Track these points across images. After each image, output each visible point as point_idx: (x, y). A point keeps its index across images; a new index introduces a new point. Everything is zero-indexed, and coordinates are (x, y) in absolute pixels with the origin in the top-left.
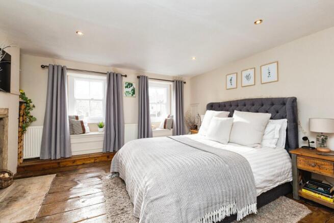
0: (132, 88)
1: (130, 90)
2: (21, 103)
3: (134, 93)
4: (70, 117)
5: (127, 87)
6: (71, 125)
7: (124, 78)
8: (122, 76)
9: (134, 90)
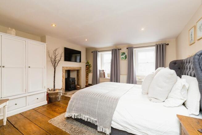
0: (125, 55)
1: (124, 56)
2: (86, 65)
3: (126, 58)
4: (99, 70)
5: (122, 55)
6: (100, 74)
7: (120, 50)
8: (119, 49)
9: (126, 56)
